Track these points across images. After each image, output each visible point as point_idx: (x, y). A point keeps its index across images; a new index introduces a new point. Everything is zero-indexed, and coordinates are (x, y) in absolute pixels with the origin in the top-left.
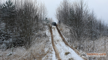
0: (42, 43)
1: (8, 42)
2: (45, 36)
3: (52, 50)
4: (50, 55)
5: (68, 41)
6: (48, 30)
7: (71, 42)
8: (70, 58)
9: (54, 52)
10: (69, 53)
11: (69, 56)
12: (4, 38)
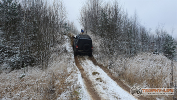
0: (61, 62)
1: (12, 60)
2: (66, 51)
3: (77, 70)
4: (75, 75)
5: (98, 59)
6: (69, 43)
7: (100, 60)
8: (98, 77)
9: (79, 72)
10: (97, 73)
11: (97, 76)
12: (5, 55)
